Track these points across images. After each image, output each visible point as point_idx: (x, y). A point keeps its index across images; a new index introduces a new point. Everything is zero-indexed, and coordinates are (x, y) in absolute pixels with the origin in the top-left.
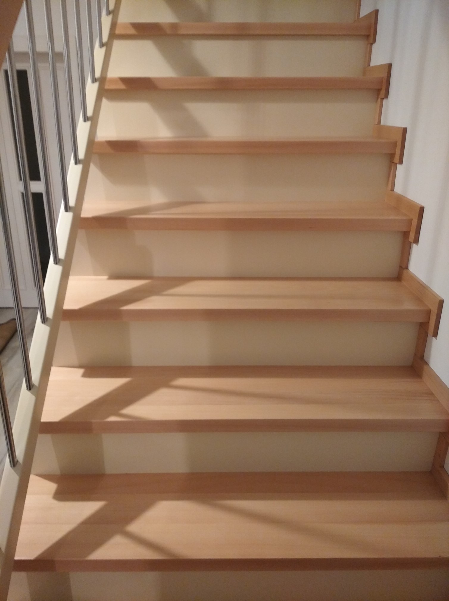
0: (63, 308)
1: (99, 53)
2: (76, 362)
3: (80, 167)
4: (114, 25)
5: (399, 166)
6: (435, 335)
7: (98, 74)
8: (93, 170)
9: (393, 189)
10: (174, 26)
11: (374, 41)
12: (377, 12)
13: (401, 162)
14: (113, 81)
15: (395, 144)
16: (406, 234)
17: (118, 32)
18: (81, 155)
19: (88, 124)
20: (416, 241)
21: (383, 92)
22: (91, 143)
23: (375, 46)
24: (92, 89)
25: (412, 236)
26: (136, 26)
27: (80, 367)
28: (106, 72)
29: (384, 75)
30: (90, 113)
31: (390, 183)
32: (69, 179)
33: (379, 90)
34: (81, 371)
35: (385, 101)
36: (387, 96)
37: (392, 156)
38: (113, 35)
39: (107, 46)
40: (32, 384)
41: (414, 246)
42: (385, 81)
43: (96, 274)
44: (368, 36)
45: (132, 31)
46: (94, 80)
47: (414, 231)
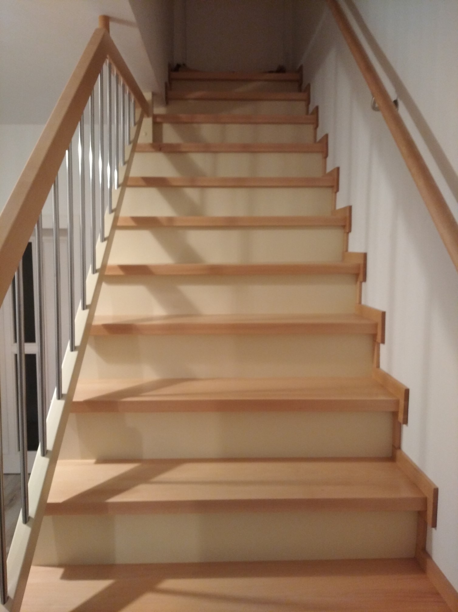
0: (46, 502)
1: (100, 247)
2: (55, 560)
3: (75, 354)
4: (116, 219)
5: (382, 346)
6: (434, 525)
7: (98, 265)
8: (89, 351)
9: (378, 366)
10: (170, 220)
11: (350, 231)
12: (350, 208)
13: (383, 342)
14: (113, 268)
15: (376, 325)
16: (395, 414)
17: (119, 224)
18: (78, 342)
19: (87, 312)
20: (406, 421)
21: (361, 277)
22: (89, 327)
23: (351, 235)
24: (92, 279)
25: (401, 417)
26: (135, 219)
27: (59, 566)
28: (107, 261)
29: (361, 262)
30: (88, 301)
31: (375, 361)
32: (63, 366)
33: (357, 275)
34: (61, 571)
35: (363, 284)
36: (365, 279)
37: (374, 336)
38: (115, 227)
39: (109, 240)
40: (7, 596)
41: (404, 426)
42: (362, 266)
43: (84, 457)
44: (344, 227)
45: (132, 224)
46: (95, 271)
47: (402, 412)
